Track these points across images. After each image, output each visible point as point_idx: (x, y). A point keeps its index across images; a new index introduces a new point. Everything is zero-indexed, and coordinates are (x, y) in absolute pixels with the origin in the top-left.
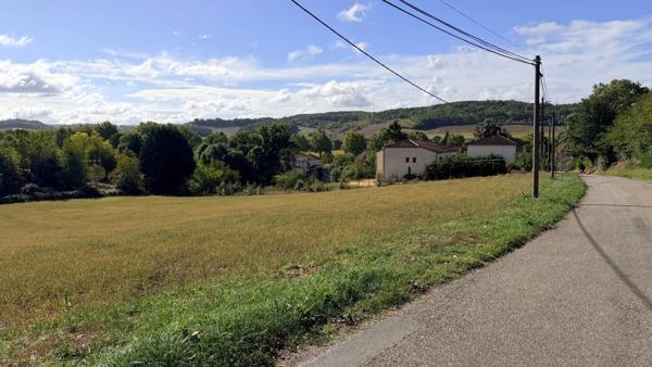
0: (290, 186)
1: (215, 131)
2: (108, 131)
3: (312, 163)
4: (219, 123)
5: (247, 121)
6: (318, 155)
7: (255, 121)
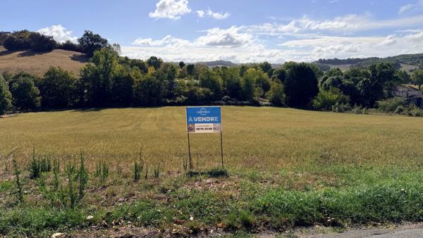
0: (391, 110)
1: (333, 67)
2: (266, 67)
3: (411, 93)
4: (336, 61)
5: (358, 60)
6: (417, 87)
7: (364, 60)
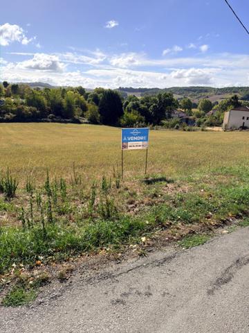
2: (81, 91)
3: (181, 115)
4: (131, 90)
5: (146, 89)
6: (184, 110)
7: (149, 89)
